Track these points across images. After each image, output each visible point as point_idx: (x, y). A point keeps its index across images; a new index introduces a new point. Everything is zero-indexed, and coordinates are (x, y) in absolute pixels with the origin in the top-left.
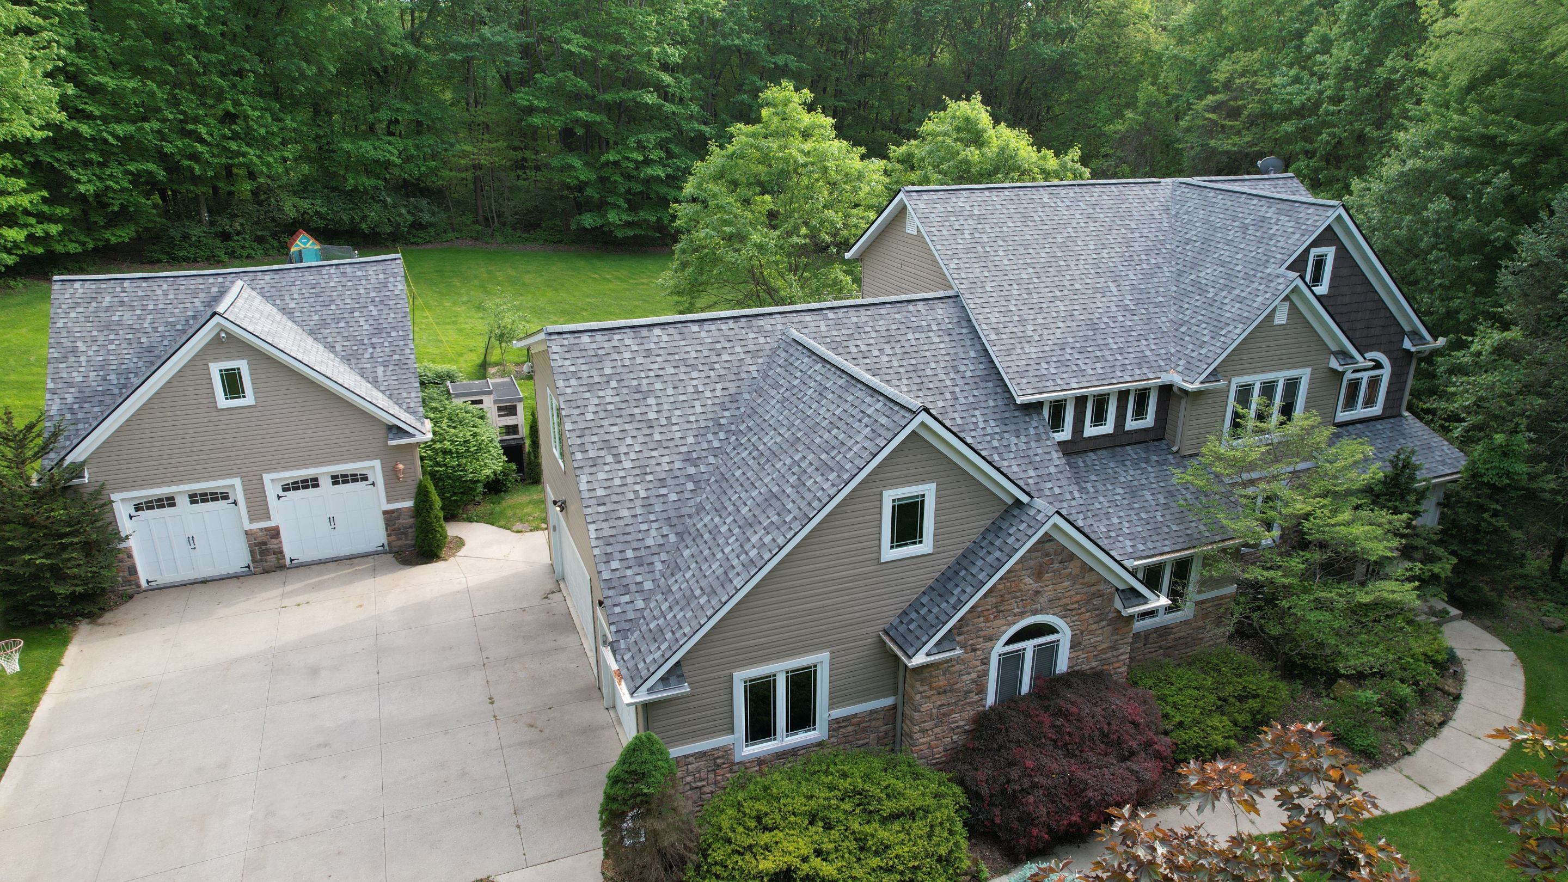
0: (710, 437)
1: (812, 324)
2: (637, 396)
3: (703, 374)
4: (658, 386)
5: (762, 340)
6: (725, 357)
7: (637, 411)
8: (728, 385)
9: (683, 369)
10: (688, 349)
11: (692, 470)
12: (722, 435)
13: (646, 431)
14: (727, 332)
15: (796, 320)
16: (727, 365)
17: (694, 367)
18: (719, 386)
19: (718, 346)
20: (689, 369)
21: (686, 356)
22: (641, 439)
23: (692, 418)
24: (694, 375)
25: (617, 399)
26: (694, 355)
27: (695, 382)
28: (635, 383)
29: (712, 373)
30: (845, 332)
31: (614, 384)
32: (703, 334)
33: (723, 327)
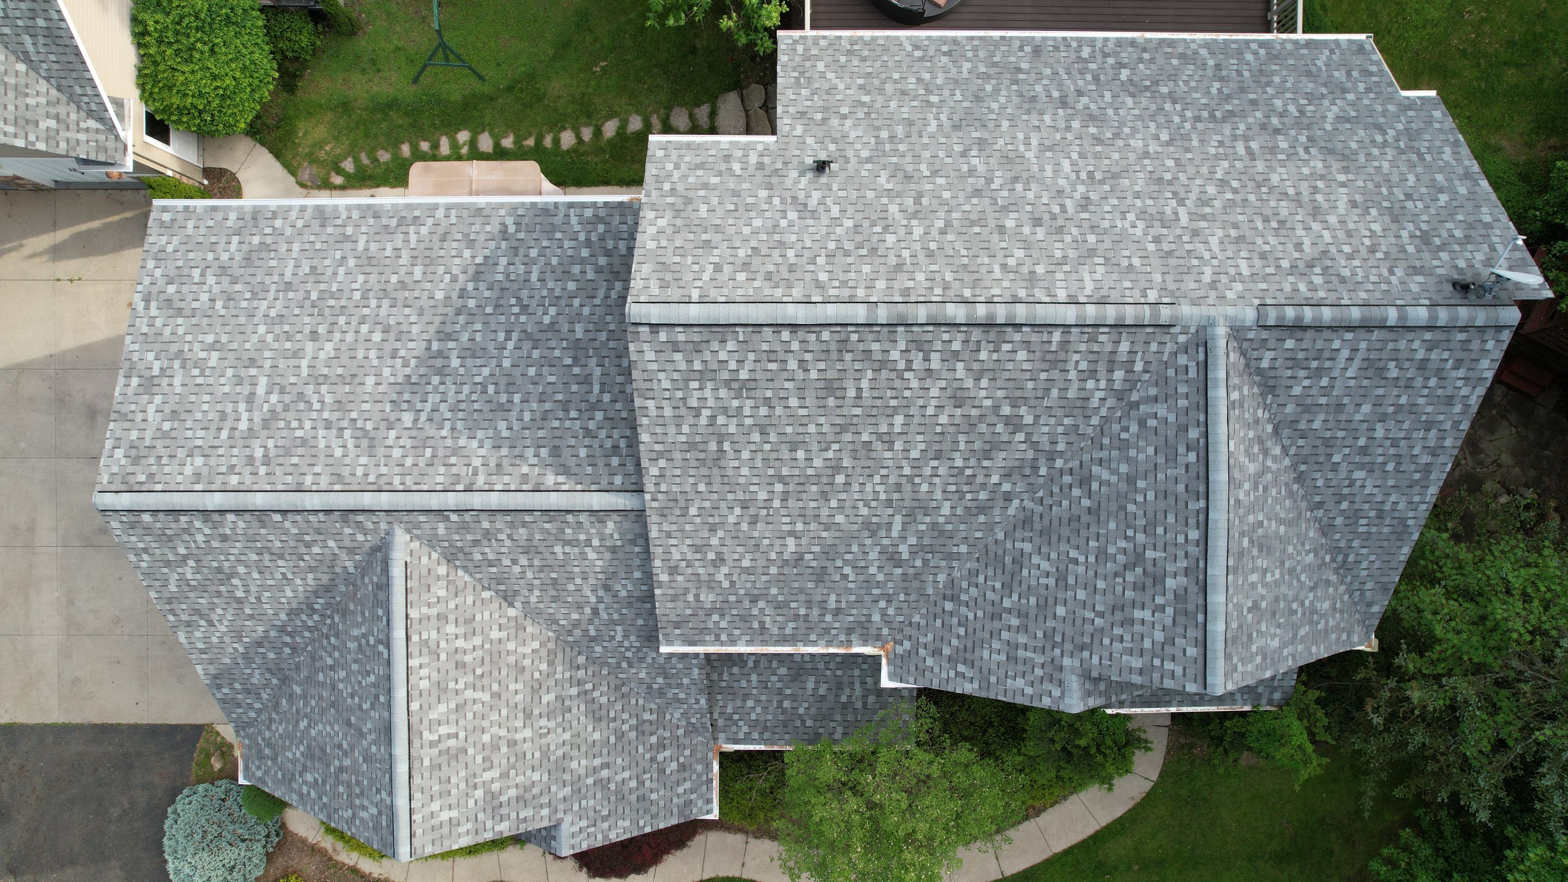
0: (304, 617)
1: (427, 526)
2: (220, 576)
3: (291, 564)
4: (241, 570)
5: (360, 537)
6: (316, 550)
7: (222, 588)
8: (320, 576)
9: (267, 557)
10: (271, 537)
11: (288, 639)
12: (316, 617)
13: (236, 606)
14: (316, 525)
15: (406, 519)
16: (318, 557)
17: (281, 557)
18: (311, 576)
19: (307, 538)
20: (275, 557)
21: (269, 544)
22: (231, 611)
23: (283, 600)
24: (281, 563)
25: (199, 577)
26: (278, 544)
27: (283, 570)
28: (215, 564)
29: (302, 564)
30: (469, 537)
31: (191, 563)
32: (287, 524)
33: (312, 518)
